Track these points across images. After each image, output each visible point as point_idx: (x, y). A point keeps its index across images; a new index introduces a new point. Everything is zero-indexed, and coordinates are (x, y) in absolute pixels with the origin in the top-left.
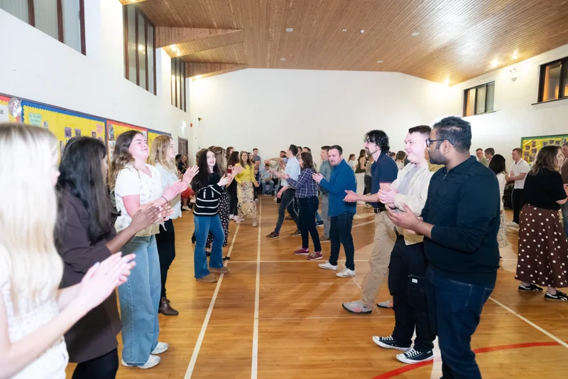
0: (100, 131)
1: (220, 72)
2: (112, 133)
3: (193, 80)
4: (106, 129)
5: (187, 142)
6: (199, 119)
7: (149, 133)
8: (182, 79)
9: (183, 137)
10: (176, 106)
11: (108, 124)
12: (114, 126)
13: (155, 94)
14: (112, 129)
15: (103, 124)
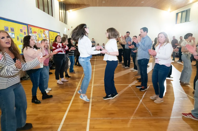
0: (24, 29)
1: (79, 8)
2: (31, 30)
3: (69, 12)
4: (28, 28)
5: (67, 36)
6: (72, 27)
7: (50, 32)
8: (64, 11)
9: (65, 34)
10: (62, 22)
11: (29, 26)
12: (32, 28)
13: (52, 16)
14: (31, 29)
15: (26, 26)
